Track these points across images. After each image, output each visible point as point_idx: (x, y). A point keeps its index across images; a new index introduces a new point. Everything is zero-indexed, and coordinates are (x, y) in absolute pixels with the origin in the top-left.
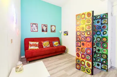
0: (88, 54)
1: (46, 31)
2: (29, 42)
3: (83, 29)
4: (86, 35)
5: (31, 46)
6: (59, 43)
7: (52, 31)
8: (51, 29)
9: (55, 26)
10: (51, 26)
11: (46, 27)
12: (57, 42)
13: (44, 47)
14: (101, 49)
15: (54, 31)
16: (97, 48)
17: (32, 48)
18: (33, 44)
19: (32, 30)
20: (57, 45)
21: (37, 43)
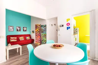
0: (39, 41)
1: (20, 31)
2: (11, 38)
3: (38, 30)
4: (39, 33)
5: (12, 40)
6: (30, 38)
7: (24, 31)
8: (24, 29)
9: (26, 28)
10: (24, 28)
11: (20, 28)
12: (29, 37)
13: (20, 40)
14: (44, 38)
15: (26, 31)
16: (43, 38)
17: (13, 41)
18: (13, 38)
19: (9, 30)
20: (28, 39)
21: (16, 38)
